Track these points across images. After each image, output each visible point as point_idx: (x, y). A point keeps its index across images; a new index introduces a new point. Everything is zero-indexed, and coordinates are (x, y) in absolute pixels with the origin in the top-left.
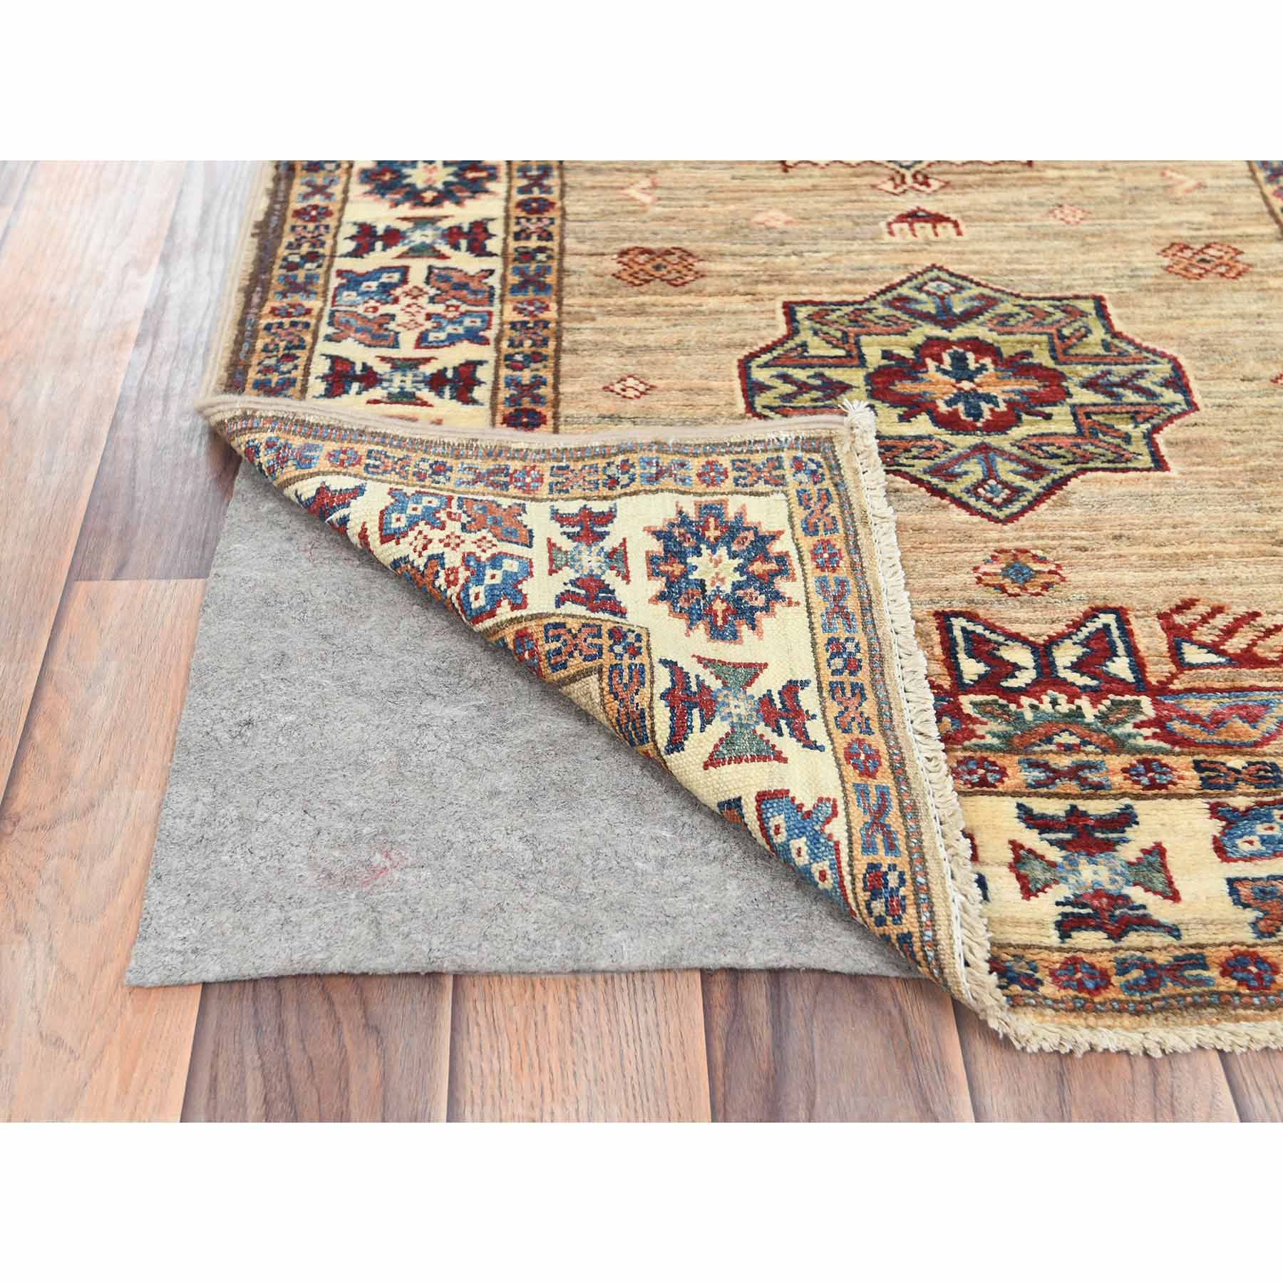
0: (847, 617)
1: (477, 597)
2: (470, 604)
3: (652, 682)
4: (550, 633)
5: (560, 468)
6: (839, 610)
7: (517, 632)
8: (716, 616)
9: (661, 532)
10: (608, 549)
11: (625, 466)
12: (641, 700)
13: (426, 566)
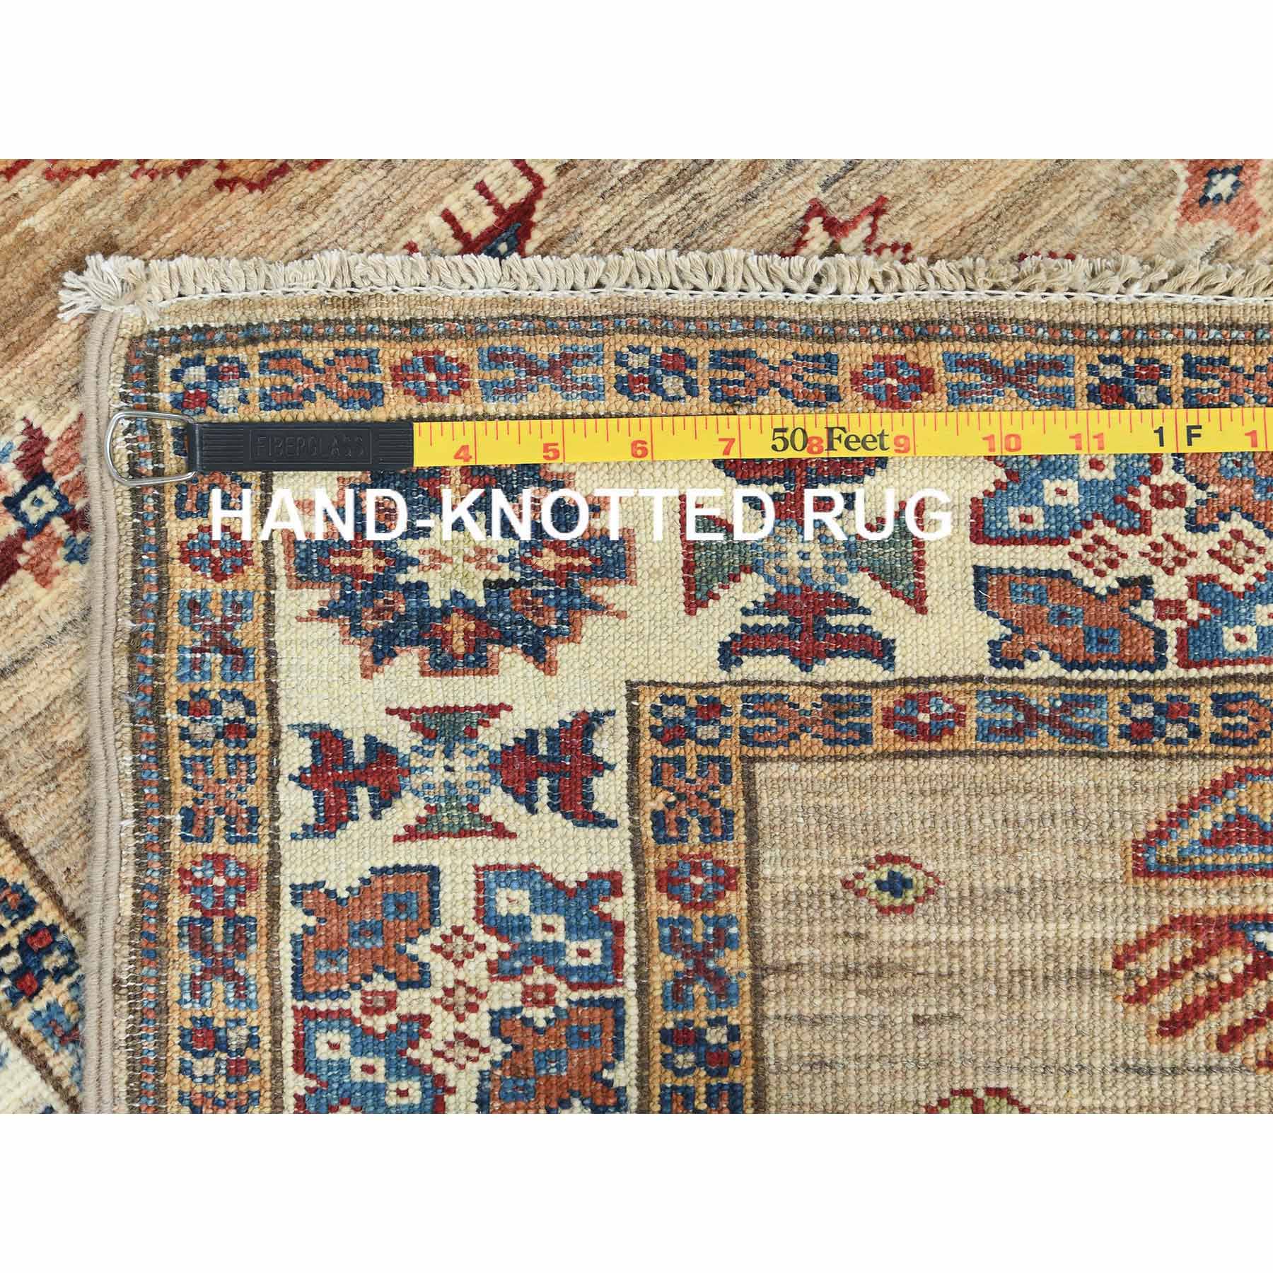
0: (568, 358)
1: (583, 953)
2: (592, 968)
3: (779, 683)
4: (674, 834)
5: (188, 824)
6: (558, 368)
7: (659, 888)
8: (570, 566)
9: (374, 649)
10: (417, 740)
11: (195, 706)
12: (808, 699)
13: (506, 1041)
